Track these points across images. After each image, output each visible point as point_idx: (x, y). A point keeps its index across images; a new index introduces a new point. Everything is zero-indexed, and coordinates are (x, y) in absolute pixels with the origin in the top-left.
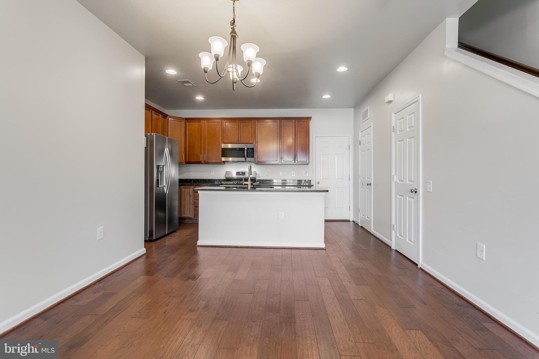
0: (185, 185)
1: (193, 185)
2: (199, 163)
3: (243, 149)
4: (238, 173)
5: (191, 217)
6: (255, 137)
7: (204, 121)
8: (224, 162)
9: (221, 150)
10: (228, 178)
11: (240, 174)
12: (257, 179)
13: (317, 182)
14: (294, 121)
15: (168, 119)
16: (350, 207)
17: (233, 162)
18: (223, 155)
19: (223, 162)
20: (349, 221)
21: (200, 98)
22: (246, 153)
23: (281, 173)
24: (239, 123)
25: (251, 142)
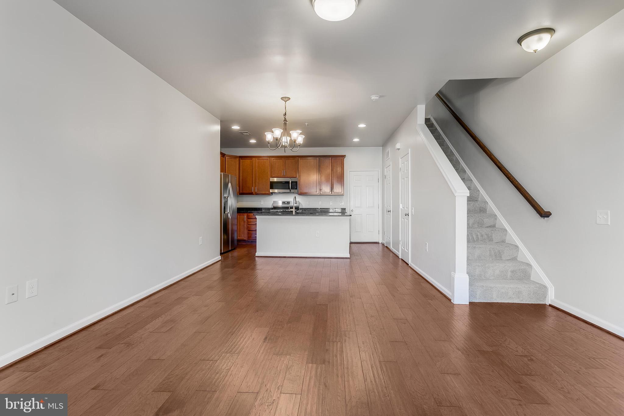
0: (241, 213)
1: (247, 212)
2: (251, 194)
3: (288, 182)
4: (284, 203)
5: (245, 239)
6: (298, 172)
7: (255, 159)
8: (272, 193)
9: (269, 183)
10: (275, 207)
12: (300, 207)
13: (351, 210)
14: (331, 158)
15: (226, 157)
16: (379, 231)
17: (280, 193)
18: (272, 188)
20: (379, 243)
21: (253, 141)
22: (290, 186)
23: (320, 203)
24: (285, 160)
25: (295, 176)
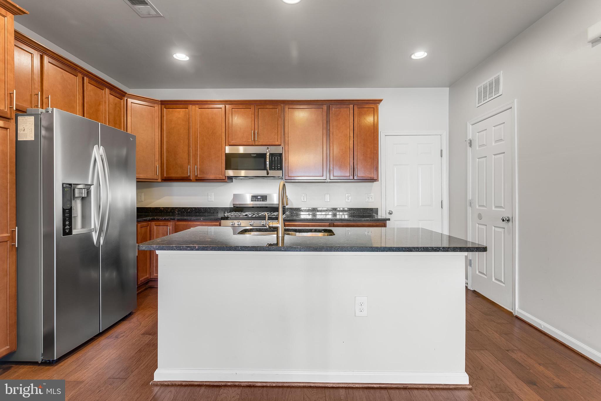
0: (158, 220)
1: (173, 219)
2: (186, 179)
3: (263, 156)
4: (255, 198)
6: (284, 134)
7: (194, 107)
8: (231, 178)
9: (224, 158)
10: (238, 206)
11: (258, 198)
13: (388, 212)
14: (351, 106)
15: (127, 100)
17: (247, 177)
18: (228, 167)
19: (228, 178)
21: (181, 56)
22: (268, 163)
23: (327, 197)
24: (256, 111)
25: (277, 143)
